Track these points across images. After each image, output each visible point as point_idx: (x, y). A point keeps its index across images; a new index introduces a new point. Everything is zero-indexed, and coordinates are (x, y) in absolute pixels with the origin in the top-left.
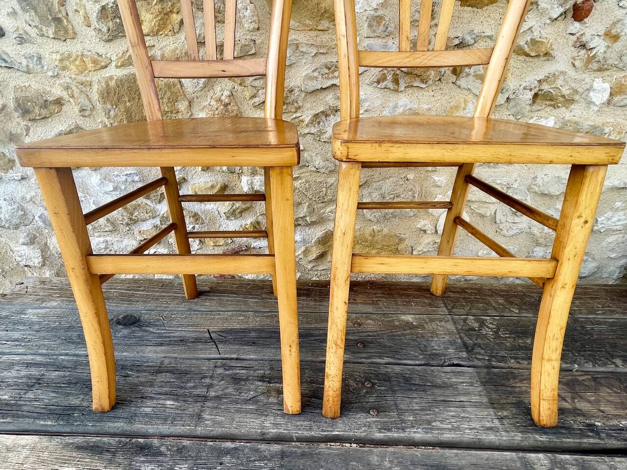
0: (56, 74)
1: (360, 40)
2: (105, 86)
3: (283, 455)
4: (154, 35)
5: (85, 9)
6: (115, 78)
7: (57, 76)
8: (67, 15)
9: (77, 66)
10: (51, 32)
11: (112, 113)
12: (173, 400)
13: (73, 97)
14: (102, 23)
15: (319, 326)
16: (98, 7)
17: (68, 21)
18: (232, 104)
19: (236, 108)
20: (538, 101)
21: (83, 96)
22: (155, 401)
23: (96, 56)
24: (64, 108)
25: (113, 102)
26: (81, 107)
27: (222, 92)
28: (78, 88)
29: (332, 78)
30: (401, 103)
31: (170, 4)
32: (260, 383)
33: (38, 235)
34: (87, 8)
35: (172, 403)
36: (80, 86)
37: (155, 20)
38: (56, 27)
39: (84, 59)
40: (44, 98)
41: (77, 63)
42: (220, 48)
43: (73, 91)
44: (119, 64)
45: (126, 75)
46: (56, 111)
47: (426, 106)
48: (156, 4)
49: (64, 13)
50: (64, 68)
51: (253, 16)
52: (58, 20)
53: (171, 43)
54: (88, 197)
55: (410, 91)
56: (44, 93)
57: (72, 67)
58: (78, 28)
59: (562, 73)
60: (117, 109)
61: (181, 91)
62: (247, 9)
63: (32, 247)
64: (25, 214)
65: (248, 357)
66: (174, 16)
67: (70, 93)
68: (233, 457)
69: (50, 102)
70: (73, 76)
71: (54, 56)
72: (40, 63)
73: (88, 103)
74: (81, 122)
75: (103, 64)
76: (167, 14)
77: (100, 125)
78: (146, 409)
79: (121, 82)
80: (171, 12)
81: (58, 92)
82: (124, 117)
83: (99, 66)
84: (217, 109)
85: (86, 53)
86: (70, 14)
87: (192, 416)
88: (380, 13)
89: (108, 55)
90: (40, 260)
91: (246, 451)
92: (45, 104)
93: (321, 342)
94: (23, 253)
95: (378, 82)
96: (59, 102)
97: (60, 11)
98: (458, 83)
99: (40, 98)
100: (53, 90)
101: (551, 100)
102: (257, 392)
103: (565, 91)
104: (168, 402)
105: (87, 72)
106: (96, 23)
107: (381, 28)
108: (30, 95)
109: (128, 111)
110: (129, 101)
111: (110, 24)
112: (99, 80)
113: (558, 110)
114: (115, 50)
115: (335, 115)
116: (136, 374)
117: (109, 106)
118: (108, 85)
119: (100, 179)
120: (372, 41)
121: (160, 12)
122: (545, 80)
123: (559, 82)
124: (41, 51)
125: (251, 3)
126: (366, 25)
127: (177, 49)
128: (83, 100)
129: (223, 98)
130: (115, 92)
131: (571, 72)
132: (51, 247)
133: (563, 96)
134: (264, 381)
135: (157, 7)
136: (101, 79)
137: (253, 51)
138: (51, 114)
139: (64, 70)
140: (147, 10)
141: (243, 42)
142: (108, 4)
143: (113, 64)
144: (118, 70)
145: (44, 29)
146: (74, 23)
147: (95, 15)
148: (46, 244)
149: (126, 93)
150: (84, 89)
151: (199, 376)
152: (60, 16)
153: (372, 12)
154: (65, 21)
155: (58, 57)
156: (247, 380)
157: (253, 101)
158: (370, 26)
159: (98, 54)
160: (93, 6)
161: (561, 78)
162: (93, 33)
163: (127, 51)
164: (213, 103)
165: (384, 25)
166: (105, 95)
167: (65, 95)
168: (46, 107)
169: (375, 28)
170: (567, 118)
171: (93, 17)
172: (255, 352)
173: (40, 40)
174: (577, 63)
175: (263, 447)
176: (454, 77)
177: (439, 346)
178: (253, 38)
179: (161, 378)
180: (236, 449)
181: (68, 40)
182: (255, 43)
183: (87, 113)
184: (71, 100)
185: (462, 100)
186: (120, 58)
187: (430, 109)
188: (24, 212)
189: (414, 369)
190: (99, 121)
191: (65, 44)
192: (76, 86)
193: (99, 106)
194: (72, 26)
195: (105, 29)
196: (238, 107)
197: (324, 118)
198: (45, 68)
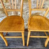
29: (28, 8)
32: (21, 43)
37: (5, 1)
42: (14, 5)
66: (8, 1)
104: (13, 45)
109: (4, 12)
115: (28, 12)
117: (1, 11)
126: (33, 2)
127: (9, 5)
137: (18, 5)
144: (2, 7)
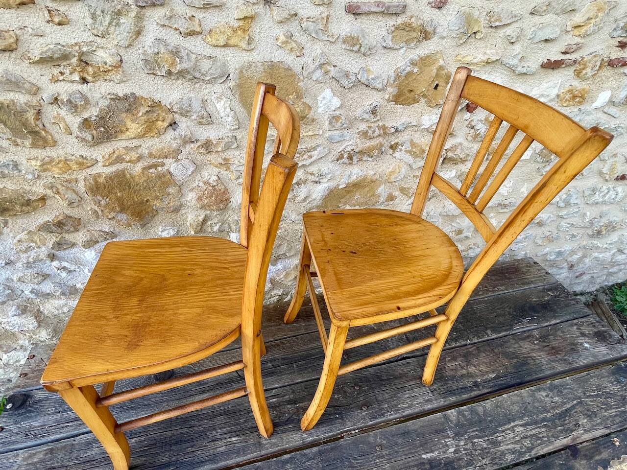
0: (36, 176)
1: (323, 133)
2: (93, 183)
3: (320, 453)
4: (139, 138)
5: (65, 122)
6: (104, 175)
7: (39, 177)
8: (44, 126)
9: (60, 169)
10: (28, 143)
11: (103, 202)
12: (237, 436)
13: (58, 193)
14: (85, 132)
15: (313, 345)
16: (79, 120)
17: (46, 132)
18: (219, 185)
19: (223, 187)
20: (446, 161)
21: (69, 192)
22: (224, 441)
23: (81, 160)
24: (48, 202)
25: (103, 195)
26: (69, 201)
27: (209, 177)
28: (63, 186)
29: (303, 160)
30: (354, 172)
31: (155, 115)
32: (289, 406)
33: (28, 305)
34: (67, 120)
35: (236, 439)
36: (65, 184)
37: (141, 128)
38: (33, 139)
39: (68, 163)
40: (27, 199)
41: (60, 165)
43: (58, 189)
44: (107, 164)
45: (114, 172)
46: (40, 206)
47: (371, 173)
48: (142, 116)
49: (41, 126)
50: (44, 171)
51: (234, 121)
52: (34, 133)
53: (157, 143)
54: (82, 267)
55: (361, 163)
56: (24, 193)
57: (54, 169)
58: (57, 137)
59: (460, 144)
60: (108, 200)
61: (172, 180)
62: (229, 116)
63: (24, 316)
64: (13, 291)
65: (274, 387)
66: (160, 123)
67: (55, 191)
68: (291, 464)
69: (33, 201)
70: (56, 176)
71: (33, 163)
72: (17, 169)
73: (74, 196)
74: (68, 212)
75: (89, 165)
76: (153, 122)
77: (90, 212)
78: (221, 449)
79: (110, 178)
80: (157, 120)
81: (39, 189)
82: (116, 205)
83: (85, 167)
84: (206, 190)
85: (70, 158)
86: (47, 125)
87: (254, 444)
88: (338, 112)
89: (94, 157)
90: (36, 324)
91: (298, 457)
92: (28, 203)
93: (320, 360)
94: (15, 323)
95: (338, 160)
96: (43, 199)
97: (37, 125)
98: (394, 155)
99: (20, 198)
100: (34, 189)
101: (453, 161)
102: (290, 413)
103: (462, 156)
104: (234, 439)
105: (70, 171)
106: (78, 133)
107: (339, 124)
108: (7, 196)
109: (120, 200)
110: (120, 192)
111: (94, 132)
112: (85, 178)
113: (457, 166)
114: (101, 153)
115: (305, 184)
116: (198, 424)
117: (99, 198)
118: (96, 182)
119: (96, 255)
120: (332, 133)
121: (146, 122)
122: (450, 150)
123: (458, 151)
124: (16, 158)
125: (231, 110)
126: (327, 123)
127: (164, 148)
128: (70, 195)
129: (211, 181)
130: (105, 187)
131: (466, 144)
132: (46, 312)
133: (461, 159)
134: (292, 404)
135: (142, 118)
136: (88, 177)
137: (235, 145)
138: (34, 209)
139: (45, 172)
140: (133, 121)
141: (226, 140)
142: (90, 117)
143: (100, 164)
144: (105, 168)
145: (19, 141)
146: (53, 133)
147: (76, 125)
148: (38, 310)
149: (116, 186)
150: (69, 185)
151: (245, 412)
152: (37, 129)
153: (331, 113)
154: (43, 132)
155: (39, 163)
156: (279, 406)
157: (238, 182)
158: (330, 123)
159: (82, 157)
160: (73, 118)
161: (460, 148)
162: (75, 140)
163: (114, 152)
164: (201, 184)
165: (341, 122)
166: (95, 189)
167: (49, 192)
168: (28, 205)
169: (334, 124)
170: (463, 170)
171: (75, 128)
172: (276, 381)
173: (13, 149)
174: (469, 138)
175: (307, 451)
176: (392, 151)
177: (393, 345)
178: (234, 134)
179: (218, 421)
180: (291, 458)
181: (47, 148)
182: (236, 139)
183: (75, 205)
184: (57, 196)
185: (397, 167)
186: (108, 160)
187: (375, 174)
188: (11, 289)
189: (381, 368)
190: (89, 209)
191: (43, 150)
192: (61, 184)
193: (88, 198)
194: (51, 136)
195: (89, 138)
196: (225, 186)
197: (296, 186)
198: (23, 172)
